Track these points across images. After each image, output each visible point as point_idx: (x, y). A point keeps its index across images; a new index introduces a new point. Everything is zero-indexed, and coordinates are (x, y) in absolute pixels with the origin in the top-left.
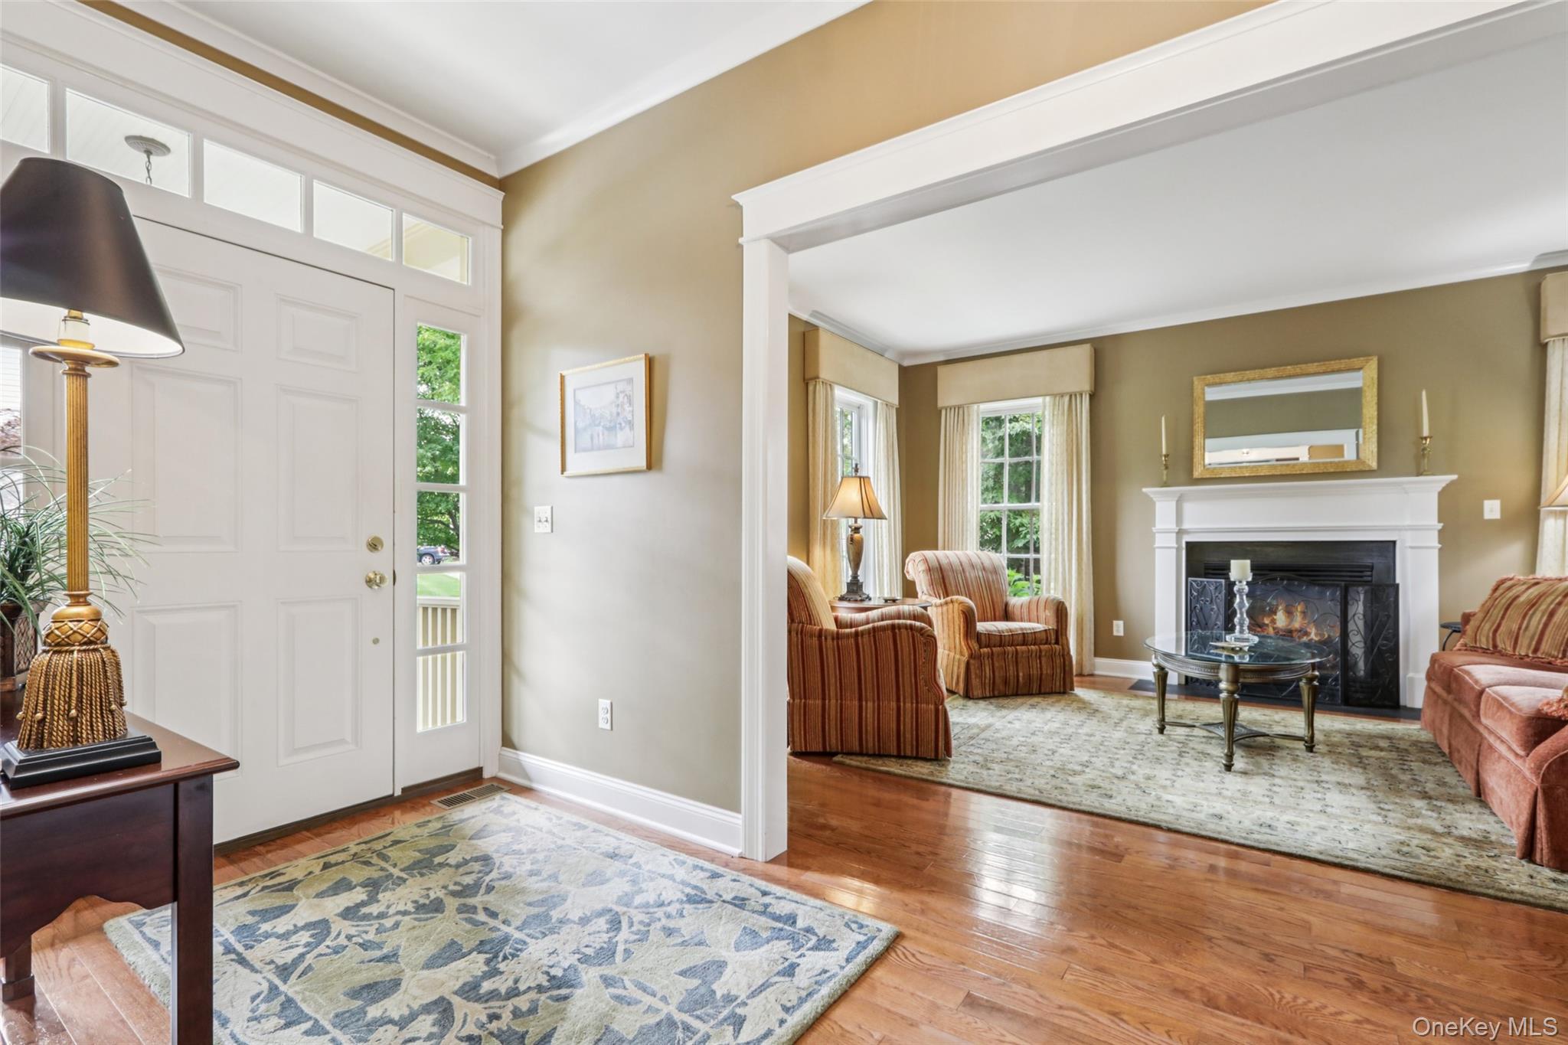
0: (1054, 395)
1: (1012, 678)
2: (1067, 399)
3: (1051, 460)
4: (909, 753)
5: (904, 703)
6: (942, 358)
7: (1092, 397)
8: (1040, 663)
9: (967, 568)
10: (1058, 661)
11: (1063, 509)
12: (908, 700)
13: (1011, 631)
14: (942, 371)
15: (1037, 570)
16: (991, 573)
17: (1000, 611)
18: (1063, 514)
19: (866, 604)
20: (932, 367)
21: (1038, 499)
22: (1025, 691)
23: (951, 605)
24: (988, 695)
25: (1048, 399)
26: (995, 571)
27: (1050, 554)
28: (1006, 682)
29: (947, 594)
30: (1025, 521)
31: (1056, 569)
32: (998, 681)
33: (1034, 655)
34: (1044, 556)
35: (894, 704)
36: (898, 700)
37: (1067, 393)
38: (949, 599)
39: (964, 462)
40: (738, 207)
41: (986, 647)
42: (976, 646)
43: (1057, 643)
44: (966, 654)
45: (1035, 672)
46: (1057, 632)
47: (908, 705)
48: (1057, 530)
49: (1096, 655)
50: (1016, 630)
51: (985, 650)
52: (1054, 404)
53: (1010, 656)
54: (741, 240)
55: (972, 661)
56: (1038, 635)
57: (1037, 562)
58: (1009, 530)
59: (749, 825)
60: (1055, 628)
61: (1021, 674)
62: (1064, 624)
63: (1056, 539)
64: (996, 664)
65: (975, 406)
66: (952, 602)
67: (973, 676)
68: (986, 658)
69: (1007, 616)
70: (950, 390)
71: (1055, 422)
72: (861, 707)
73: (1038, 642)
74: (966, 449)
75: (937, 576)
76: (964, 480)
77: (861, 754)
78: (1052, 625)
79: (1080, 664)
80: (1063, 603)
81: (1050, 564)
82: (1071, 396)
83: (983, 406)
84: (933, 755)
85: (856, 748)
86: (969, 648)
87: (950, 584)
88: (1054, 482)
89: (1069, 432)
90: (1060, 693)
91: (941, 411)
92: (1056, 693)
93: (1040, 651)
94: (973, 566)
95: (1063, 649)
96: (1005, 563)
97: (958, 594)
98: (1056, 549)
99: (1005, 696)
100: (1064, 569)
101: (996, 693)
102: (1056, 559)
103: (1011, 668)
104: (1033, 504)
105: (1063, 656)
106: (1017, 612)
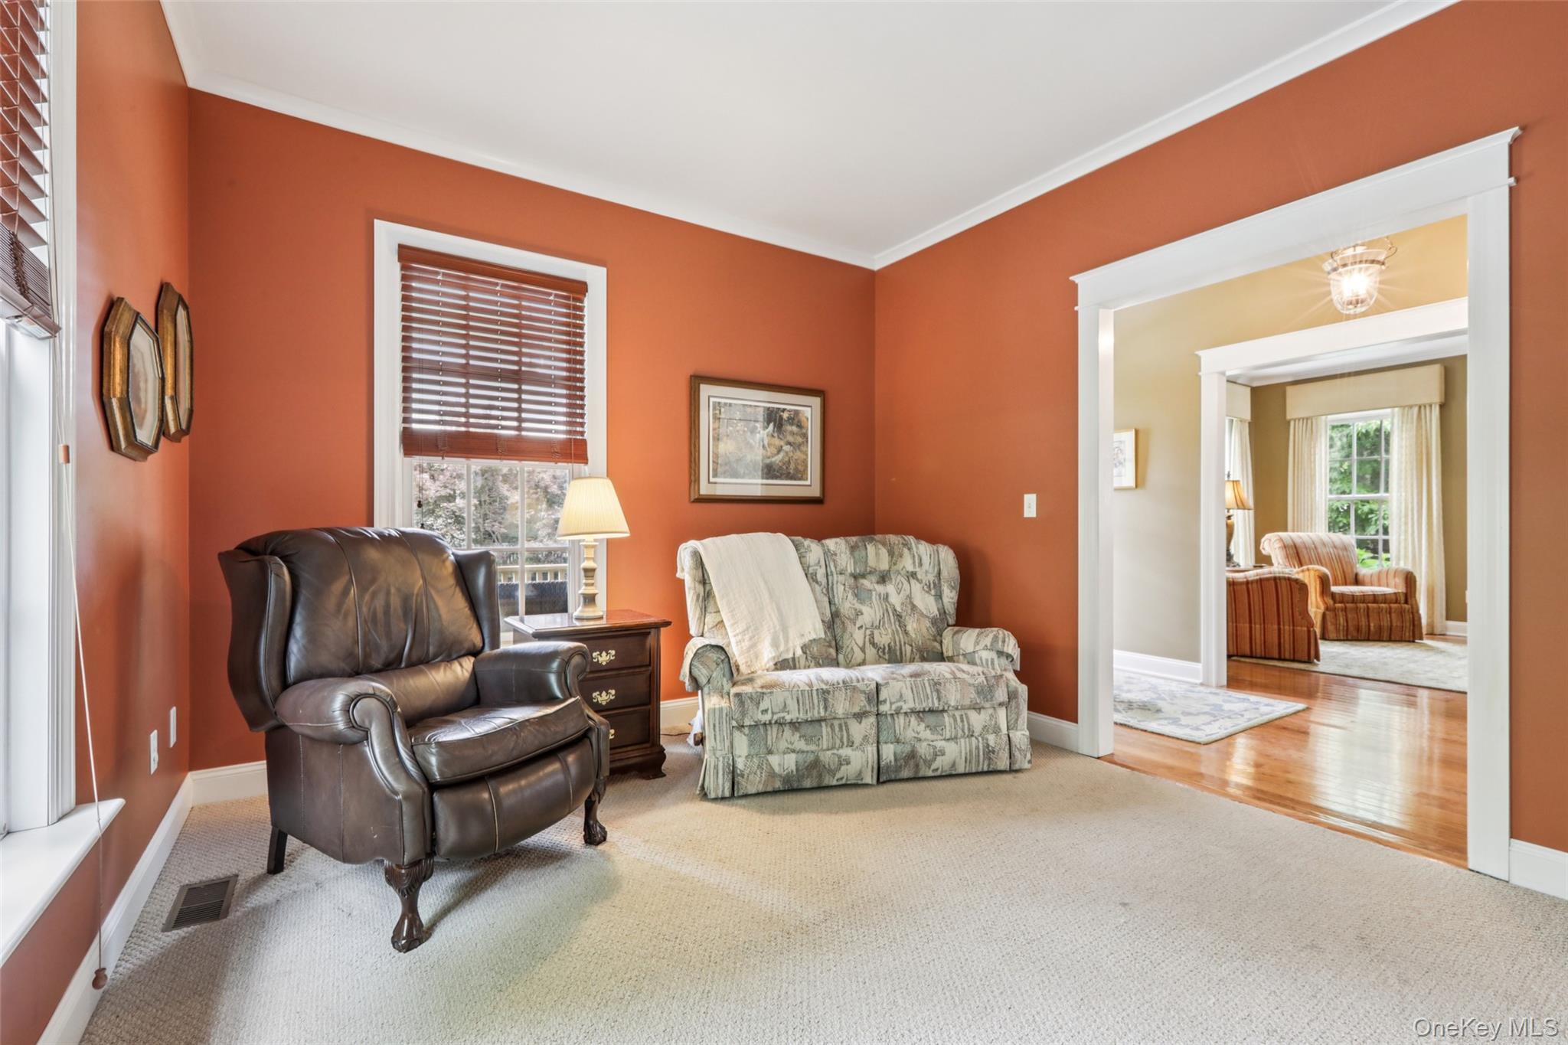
0: (1403, 407)
1: (1364, 627)
2: (1416, 409)
3: (1399, 457)
4: (1287, 656)
5: (1284, 625)
6: (1290, 379)
7: (1442, 406)
8: (1390, 617)
9: (1319, 547)
10: (1408, 617)
11: (1413, 499)
12: (1287, 623)
13: (1362, 592)
14: (1290, 390)
15: (1386, 550)
16: (1342, 550)
17: (1350, 577)
18: (1412, 503)
19: (1237, 568)
20: (1282, 386)
21: (1387, 490)
22: (1376, 637)
23: (1307, 573)
24: (1342, 638)
25: (1396, 409)
26: (1345, 548)
27: (1400, 535)
28: (1358, 629)
29: (1301, 564)
30: (1374, 507)
31: (1406, 548)
32: (1351, 629)
33: (1384, 611)
34: (1393, 538)
35: (1276, 627)
36: (1279, 624)
37: (1416, 405)
38: (1305, 567)
39: (1312, 462)
40: (1199, 358)
41: (1340, 603)
42: (1331, 602)
43: (1406, 602)
44: (1322, 607)
45: (1385, 623)
46: (1406, 595)
47: (1287, 627)
48: (1406, 516)
49: (1448, 618)
50: (1367, 592)
51: (1340, 605)
52: (1403, 415)
53: (1362, 610)
54: (1200, 374)
55: (1327, 613)
56: (1388, 597)
57: (1386, 543)
58: (1357, 516)
59: (1207, 671)
60: (1404, 591)
61: (1372, 625)
62: (1413, 590)
63: (1406, 524)
64: (1349, 616)
65: (1324, 417)
66: (1308, 570)
67: (1329, 624)
68: (1340, 611)
69: (1357, 581)
70: (1297, 405)
71: (1404, 429)
72: (1251, 628)
73: (1388, 601)
74: (1315, 452)
75: (1291, 552)
76: (1313, 476)
77: (1251, 657)
78: (1401, 589)
79: (1431, 625)
80: (1412, 573)
81: (1399, 543)
82: (1420, 407)
83: (1330, 417)
84: (1306, 658)
85: (1248, 652)
86: (1325, 603)
87: (1304, 557)
88: (1403, 477)
89: (1418, 436)
90: (1409, 641)
91: (1289, 422)
92: (1405, 641)
93: (1390, 608)
94: (1324, 545)
95: (1412, 608)
96: (1354, 543)
97: (1311, 564)
98: (1406, 531)
99: (1357, 640)
100: (1414, 548)
101: (1350, 637)
102: (1406, 540)
103: (1363, 619)
104: (1382, 494)
105: (1412, 613)
106: (1367, 580)
